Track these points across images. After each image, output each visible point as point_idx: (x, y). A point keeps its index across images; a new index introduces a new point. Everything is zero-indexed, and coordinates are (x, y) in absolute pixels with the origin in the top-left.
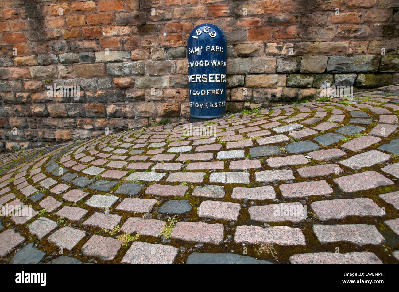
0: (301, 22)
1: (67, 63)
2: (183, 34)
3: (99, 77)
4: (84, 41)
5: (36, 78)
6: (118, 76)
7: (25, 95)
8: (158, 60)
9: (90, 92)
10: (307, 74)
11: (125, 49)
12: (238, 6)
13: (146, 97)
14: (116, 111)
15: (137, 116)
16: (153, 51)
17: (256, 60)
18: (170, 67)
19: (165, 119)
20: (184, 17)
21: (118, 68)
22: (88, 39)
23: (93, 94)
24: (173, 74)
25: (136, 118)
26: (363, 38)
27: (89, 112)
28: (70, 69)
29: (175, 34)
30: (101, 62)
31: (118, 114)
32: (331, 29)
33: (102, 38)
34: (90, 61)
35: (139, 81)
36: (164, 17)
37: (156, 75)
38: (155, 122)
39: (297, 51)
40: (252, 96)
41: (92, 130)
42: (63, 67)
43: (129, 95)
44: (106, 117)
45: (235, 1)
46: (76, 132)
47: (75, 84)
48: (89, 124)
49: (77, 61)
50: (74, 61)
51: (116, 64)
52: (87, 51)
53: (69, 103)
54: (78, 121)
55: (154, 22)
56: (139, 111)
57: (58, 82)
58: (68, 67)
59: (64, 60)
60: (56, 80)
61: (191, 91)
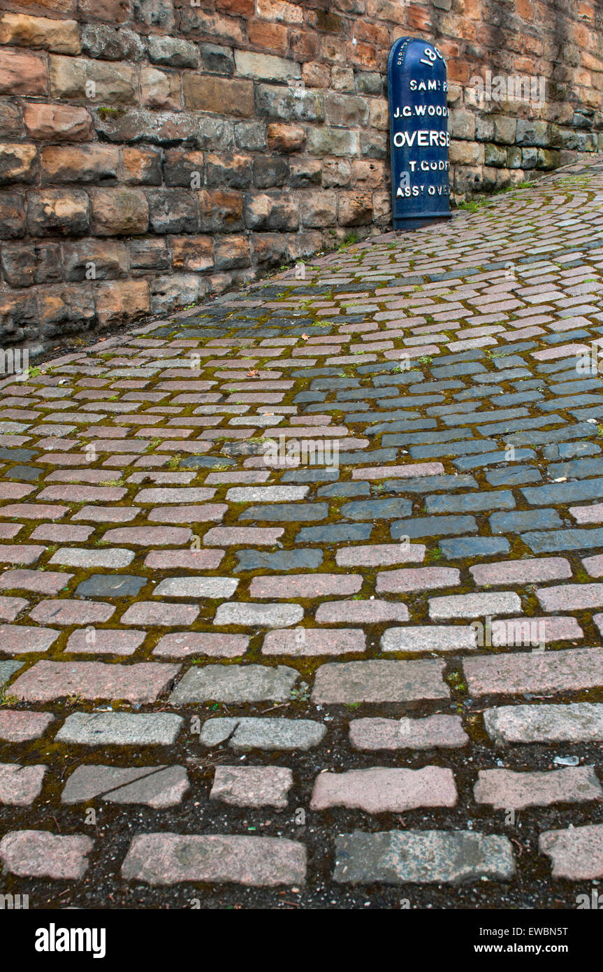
0: (492, 61)
1: (168, 64)
2: (377, 47)
3: (241, 116)
4: (217, 16)
6: (279, 120)
8: (344, 93)
9: (218, 156)
10: (502, 144)
11: (294, 57)
13: (324, 176)
15: (306, 227)
16: (338, 73)
18: (362, 112)
19: (350, 231)
20: (381, 16)
21: (284, 99)
22: (226, 12)
23: (224, 161)
24: (364, 127)
25: (300, 232)
27: (208, 214)
29: (368, 45)
30: (247, 79)
33: (253, 19)
34: (224, 71)
35: (317, 137)
36: (356, 6)
37: (340, 125)
38: (335, 238)
39: (493, 105)
41: (206, 274)
42: (161, 75)
43: (297, 169)
44: (243, 231)
45: (435, 8)
46: (164, 283)
47: (185, 130)
48: (205, 253)
49: (194, 65)
50: (189, 63)
51: (277, 89)
52: (219, 44)
53: (155, 188)
54: (173, 247)
55: (341, 11)
56: (313, 211)
57: (141, 117)
58: (170, 76)
59: (168, 55)
60: (134, 112)
61: (413, 163)
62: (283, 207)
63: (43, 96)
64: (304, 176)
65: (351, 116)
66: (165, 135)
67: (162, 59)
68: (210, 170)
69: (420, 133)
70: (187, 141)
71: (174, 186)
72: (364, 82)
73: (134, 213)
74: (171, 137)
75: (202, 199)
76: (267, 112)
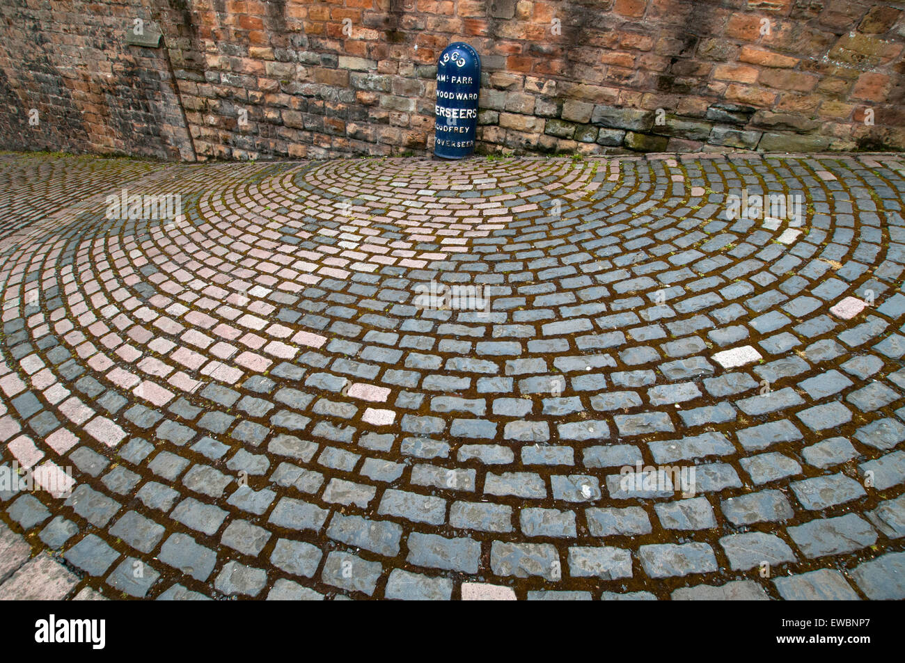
1: (307, 64)
2: (436, 49)
3: (342, 87)
4: (328, 40)
5: (271, 76)
6: (362, 90)
7: (259, 95)
8: (406, 77)
9: (330, 103)
10: (568, 122)
11: (372, 58)
12: (498, 25)
13: (391, 120)
14: (357, 132)
15: (380, 142)
16: (402, 66)
17: (513, 95)
18: (418, 89)
19: (409, 150)
20: (438, 30)
21: (362, 80)
22: (332, 38)
23: (333, 106)
24: (421, 97)
25: (378, 144)
26: (635, 88)
27: (327, 128)
28: (310, 72)
29: (427, 49)
30: (345, 69)
31: (358, 136)
32: (600, 71)
33: (347, 40)
34: (332, 66)
35: (384, 100)
36: (416, 25)
37: (403, 95)
38: (398, 151)
39: (558, 91)
40: (505, 139)
43: (372, 114)
44: (346, 137)
45: (495, 19)
46: (311, 149)
47: (314, 92)
48: (327, 142)
49: (318, 63)
51: (361, 74)
52: (329, 53)
53: (305, 113)
54: (314, 136)
55: (405, 29)
57: (296, 85)
58: (307, 68)
60: (294, 83)
63: (265, 76)
65: (410, 90)
66: (306, 93)
70: (316, 96)
71: (313, 114)
72: (421, 71)
75: (324, 120)
76: (354, 86)
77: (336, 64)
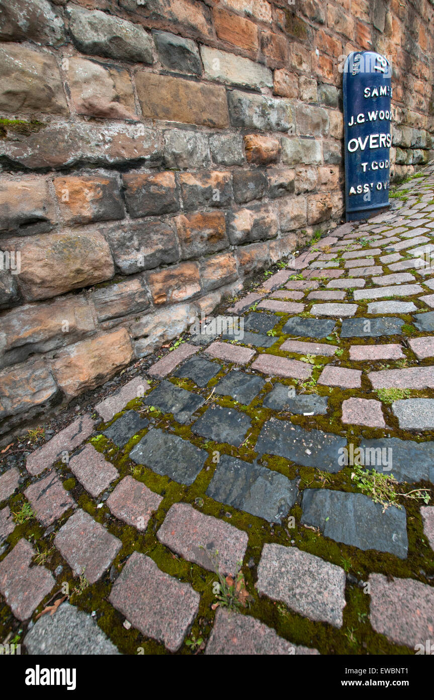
0: (403, 83)
1: (108, 54)
2: (334, 61)
3: (214, 126)
8: (310, 104)
9: (193, 174)
10: (405, 148)
11: (266, 61)
12: (376, 38)
13: (296, 184)
14: (254, 226)
15: (282, 231)
16: (305, 83)
18: (325, 121)
19: (316, 228)
20: (337, 29)
21: (258, 107)
23: (201, 179)
24: (325, 136)
25: (279, 237)
27: (187, 241)
28: (123, 85)
29: (327, 57)
30: (218, 83)
33: (220, 7)
34: (189, 71)
35: (290, 147)
36: (318, 13)
37: (308, 135)
38: (306, 237)
39: (402, 118)
41: (194, 299)
42: (97, 69)
43: (275, 180)
44: (228, 248)
45: (374, 28)
46: (147, 323)
47: (146, 146)
48: (190, 280)
49: (148, 59)
50: (140, 55)
51: (251, 96)
52: (179, 34)
53: (117, 223)
54: (152, 283)
55: (305, 16)
56: (289, 217)
57: (75, 131)
58: (114, 72)
59: (102, 38)
60: (60, 124)
61: (364, 164)
62: (263, 218)
64: (281, 186)
65: (317, 126)
66: (118, 154)
67: (95, 44)
68: (185, 191)
69: (372, 136)
70: (151, 160)
71: (143, 217)
72: (325, 93)
73: (84, 261)
74: (127, 156)
75: (179, 225)
76: (243, 122)
77: (197, 71)
